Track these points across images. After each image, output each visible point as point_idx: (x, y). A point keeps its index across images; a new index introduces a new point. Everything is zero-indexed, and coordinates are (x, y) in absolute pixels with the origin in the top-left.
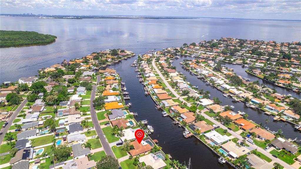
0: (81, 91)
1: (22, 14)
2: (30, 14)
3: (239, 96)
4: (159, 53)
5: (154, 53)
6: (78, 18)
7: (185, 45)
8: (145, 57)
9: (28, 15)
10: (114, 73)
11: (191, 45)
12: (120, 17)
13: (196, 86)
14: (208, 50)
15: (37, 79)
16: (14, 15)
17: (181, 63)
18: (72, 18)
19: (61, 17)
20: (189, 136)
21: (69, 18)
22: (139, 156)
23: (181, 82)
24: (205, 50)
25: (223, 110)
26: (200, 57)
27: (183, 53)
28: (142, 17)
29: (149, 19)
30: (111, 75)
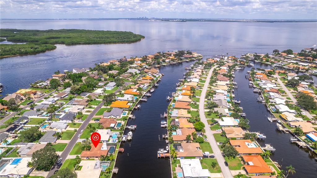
0: (109, 86)
1: (139, 18)
2: (145, 17)
3: (290, 125)
4: (230, 58)
5: (224, 57)
6: (183, 21)
7: (276, 52)
8: (209, 61)
9: (142, 19)
10: (156, 73)
11: (284, 52)
12: (228, 20)
13: (238, 101)
14: (306, 59)
15: (89, 71)
16: (131, 19)
17: (248, 71)
18: (177, 21)
19: (167, 20)
20: (162, 156)
21: (175, 20)
22: (89, 159)
23: (220, 93)
24: (302, 59)
25: (242, 136)
26: (285, 67)
27: (264, 61)
28: (254, 20)
29: (261, 22)
30: (152, 75)
